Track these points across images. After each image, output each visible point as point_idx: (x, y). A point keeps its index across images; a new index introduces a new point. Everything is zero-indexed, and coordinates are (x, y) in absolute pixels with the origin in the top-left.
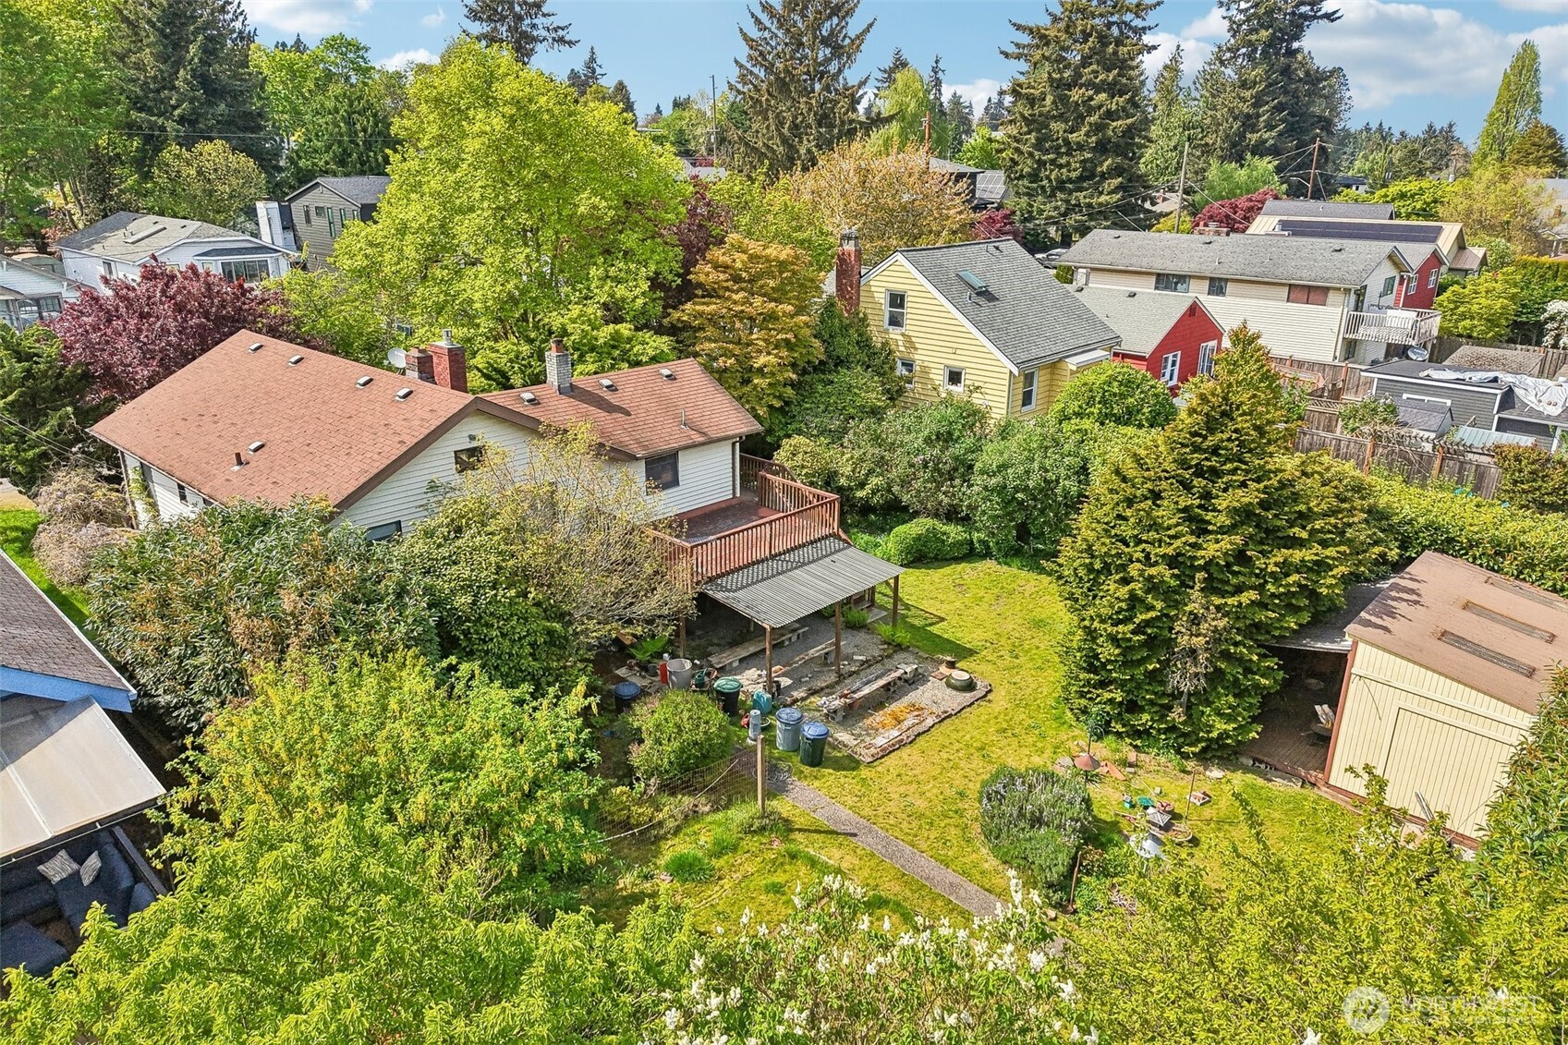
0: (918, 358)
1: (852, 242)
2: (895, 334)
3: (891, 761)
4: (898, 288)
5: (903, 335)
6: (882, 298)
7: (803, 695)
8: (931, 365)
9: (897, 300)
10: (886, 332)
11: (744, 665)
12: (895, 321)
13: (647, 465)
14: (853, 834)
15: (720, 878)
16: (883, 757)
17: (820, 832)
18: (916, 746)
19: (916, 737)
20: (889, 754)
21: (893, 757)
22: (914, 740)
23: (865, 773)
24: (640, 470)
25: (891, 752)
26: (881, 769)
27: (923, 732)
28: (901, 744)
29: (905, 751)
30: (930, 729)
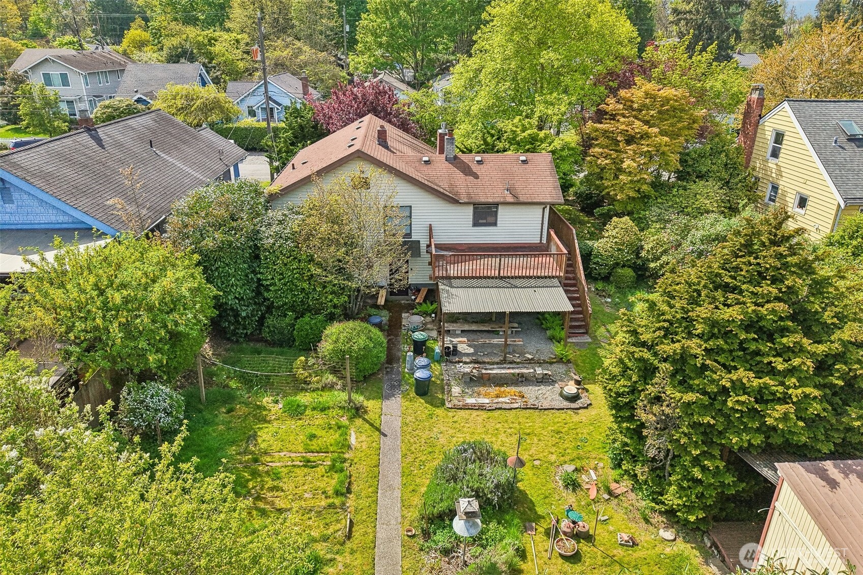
0: (782, 184)
1: (758, 92)
2: (772, 163)
3: (462, 413)
4: (781, 128)
5: (777, 165)
6: (770, 136)
7: (468, 360)
8: (789, 190)
9: (779, 137)
10: (767, 161)
11: (463, 334)
12: (775, 154)
13: (474, 208)
14: (385, 435)
15: (300, 419)
16: (461, 409)
17: (372, 425)
18: (490, 414)
19: (496, 409)
20: (467, 409)
21: (467, 412)
22: (493, 410)
23: (439, 411)
24: (469, 211)
25: (469, 409)
26: (450, 414)
27: (505, 409)
28: (481, 408)
29: (479, 413)
30: (511, 409)
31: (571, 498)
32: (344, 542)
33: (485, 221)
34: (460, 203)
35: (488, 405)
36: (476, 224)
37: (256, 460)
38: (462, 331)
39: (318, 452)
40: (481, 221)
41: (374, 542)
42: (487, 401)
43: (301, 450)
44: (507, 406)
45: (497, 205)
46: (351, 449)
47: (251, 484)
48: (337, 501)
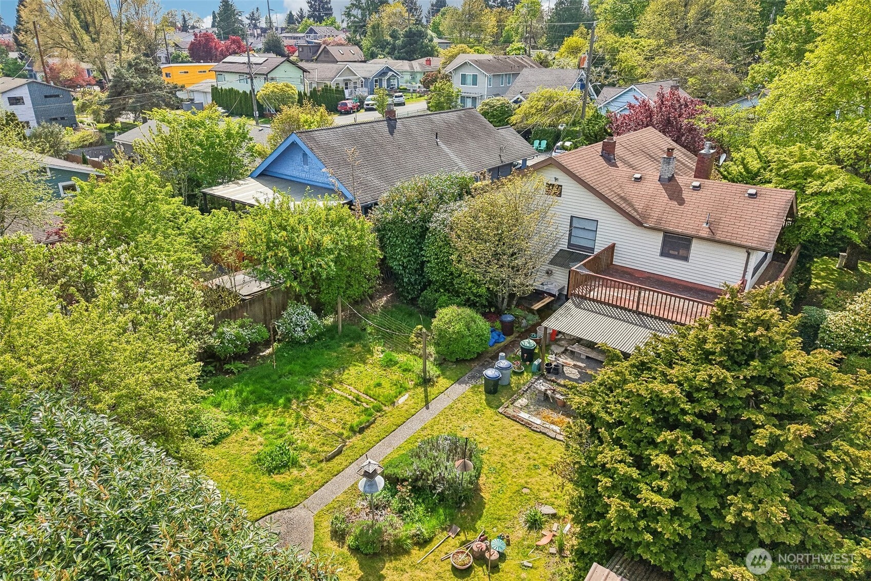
3: (506, 421)
13: (665, 237)
14: (428, 408)
15: (385, 370)
16: (509, 418)
17: (426, 397)
18: (532, 433)
19: (540, 432)
20: (514, 420)
21: (512, 422)
22: (537, 432)
23: (489, 412)
24: (658, 238)
25: (516, 421)
26: (496, 418)
27: (548, 436)
28: (527, 425)
29: (521, 427)
30: (555, 439)
31: (519, 532)
32: (322, 461)
33: (676, 253)
34: (646, 227)
35: (536, 426)
36: (663, 254)
37: (330, 384)
38: (587, 357)
39: (370, 397)
40: (671, 252)
41: (339, 472)
42: (538, 422)
43: (362, 391)
44: (553, 435)
45: (692, 237)
46: (394, 405)
47: (311, 397)
48: (346, 433)
